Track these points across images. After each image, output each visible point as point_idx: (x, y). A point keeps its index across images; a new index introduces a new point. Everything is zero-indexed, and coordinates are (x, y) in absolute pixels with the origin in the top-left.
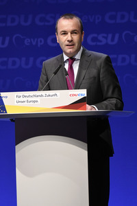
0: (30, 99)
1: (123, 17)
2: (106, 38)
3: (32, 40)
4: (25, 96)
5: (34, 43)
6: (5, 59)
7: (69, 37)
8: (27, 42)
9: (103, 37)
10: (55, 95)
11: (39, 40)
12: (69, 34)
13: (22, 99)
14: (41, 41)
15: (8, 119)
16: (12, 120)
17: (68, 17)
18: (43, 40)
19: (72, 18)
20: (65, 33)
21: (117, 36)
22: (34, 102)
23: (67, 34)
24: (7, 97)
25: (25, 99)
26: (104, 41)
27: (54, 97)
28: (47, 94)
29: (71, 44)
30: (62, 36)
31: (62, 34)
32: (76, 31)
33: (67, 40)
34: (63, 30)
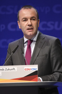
2: (53, 25)
7: (29, 22)
9: (52, 24)
10: (14, 69)
12: (29, 20)
17: (27, 7)
19: (30, 8)
20: (26, 20)
23: (28, 20)
26: (52, 27)
27: (12, 71)
28: (8, 68)
29: (31, 27)
30: (23, 23)
31: (23, 21)
32: (34, 18)
33: (28, 24)
34: (24, 17)
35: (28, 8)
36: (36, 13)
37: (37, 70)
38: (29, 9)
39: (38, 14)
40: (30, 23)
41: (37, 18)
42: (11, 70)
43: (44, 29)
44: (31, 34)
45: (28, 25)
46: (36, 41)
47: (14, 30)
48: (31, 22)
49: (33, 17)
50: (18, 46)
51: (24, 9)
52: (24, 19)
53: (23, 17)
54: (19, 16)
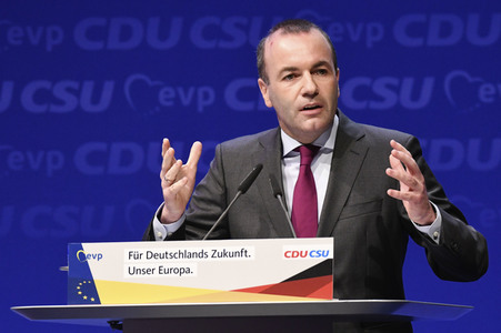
0: (168, 263)
1: (446, 30)
3: (181, 91)
4: (154, 256)
5: (186, 101)
6: (101, 146)
8: (165, 96)
10: (243, 252)
11: (201, 91)
12: (306, 74)
13: (143, 263)
14: (206, 96)
15: (104, 322)
16: (114, 324)
18: (212, 93)
20: (293, 74)
21: (428, 84)
22: (181, 271)
23: (300, 75)
24: (100, 257)
25: (154, 264)
26: (390, 99)
27: (237, 259)
28: (220, 250)
29: (314, 102)
30: (285, 85)
31: (284, 79)
32: (323, 68)
33: (303, 91)
34: (286, 66)
35: (297, 32)
36: (329, 46)
37: (331, 256)
38: (303, 35)
39: (333, 49)
40: (310, 87)
41: (333, 66)
42: (234, 255)
43: (361, 105)
44: (314, 125)
45: (305, 95)
46: (335, 151)
47: (248, 106)
48: (313, 81)
49: (321, 63)
50: (260, 168)
51: (285, 33)
52: (288, 73)
53: (281, 66)
54: (263, 62)
